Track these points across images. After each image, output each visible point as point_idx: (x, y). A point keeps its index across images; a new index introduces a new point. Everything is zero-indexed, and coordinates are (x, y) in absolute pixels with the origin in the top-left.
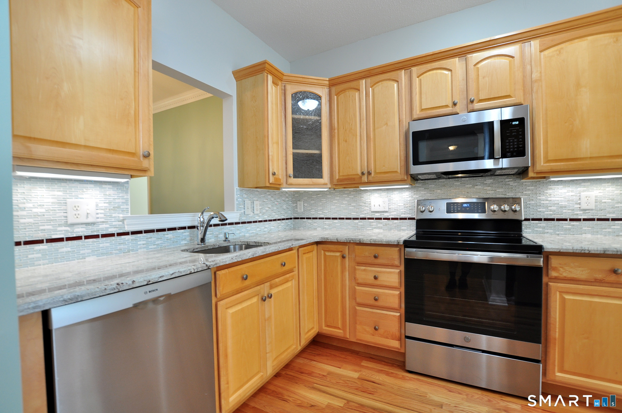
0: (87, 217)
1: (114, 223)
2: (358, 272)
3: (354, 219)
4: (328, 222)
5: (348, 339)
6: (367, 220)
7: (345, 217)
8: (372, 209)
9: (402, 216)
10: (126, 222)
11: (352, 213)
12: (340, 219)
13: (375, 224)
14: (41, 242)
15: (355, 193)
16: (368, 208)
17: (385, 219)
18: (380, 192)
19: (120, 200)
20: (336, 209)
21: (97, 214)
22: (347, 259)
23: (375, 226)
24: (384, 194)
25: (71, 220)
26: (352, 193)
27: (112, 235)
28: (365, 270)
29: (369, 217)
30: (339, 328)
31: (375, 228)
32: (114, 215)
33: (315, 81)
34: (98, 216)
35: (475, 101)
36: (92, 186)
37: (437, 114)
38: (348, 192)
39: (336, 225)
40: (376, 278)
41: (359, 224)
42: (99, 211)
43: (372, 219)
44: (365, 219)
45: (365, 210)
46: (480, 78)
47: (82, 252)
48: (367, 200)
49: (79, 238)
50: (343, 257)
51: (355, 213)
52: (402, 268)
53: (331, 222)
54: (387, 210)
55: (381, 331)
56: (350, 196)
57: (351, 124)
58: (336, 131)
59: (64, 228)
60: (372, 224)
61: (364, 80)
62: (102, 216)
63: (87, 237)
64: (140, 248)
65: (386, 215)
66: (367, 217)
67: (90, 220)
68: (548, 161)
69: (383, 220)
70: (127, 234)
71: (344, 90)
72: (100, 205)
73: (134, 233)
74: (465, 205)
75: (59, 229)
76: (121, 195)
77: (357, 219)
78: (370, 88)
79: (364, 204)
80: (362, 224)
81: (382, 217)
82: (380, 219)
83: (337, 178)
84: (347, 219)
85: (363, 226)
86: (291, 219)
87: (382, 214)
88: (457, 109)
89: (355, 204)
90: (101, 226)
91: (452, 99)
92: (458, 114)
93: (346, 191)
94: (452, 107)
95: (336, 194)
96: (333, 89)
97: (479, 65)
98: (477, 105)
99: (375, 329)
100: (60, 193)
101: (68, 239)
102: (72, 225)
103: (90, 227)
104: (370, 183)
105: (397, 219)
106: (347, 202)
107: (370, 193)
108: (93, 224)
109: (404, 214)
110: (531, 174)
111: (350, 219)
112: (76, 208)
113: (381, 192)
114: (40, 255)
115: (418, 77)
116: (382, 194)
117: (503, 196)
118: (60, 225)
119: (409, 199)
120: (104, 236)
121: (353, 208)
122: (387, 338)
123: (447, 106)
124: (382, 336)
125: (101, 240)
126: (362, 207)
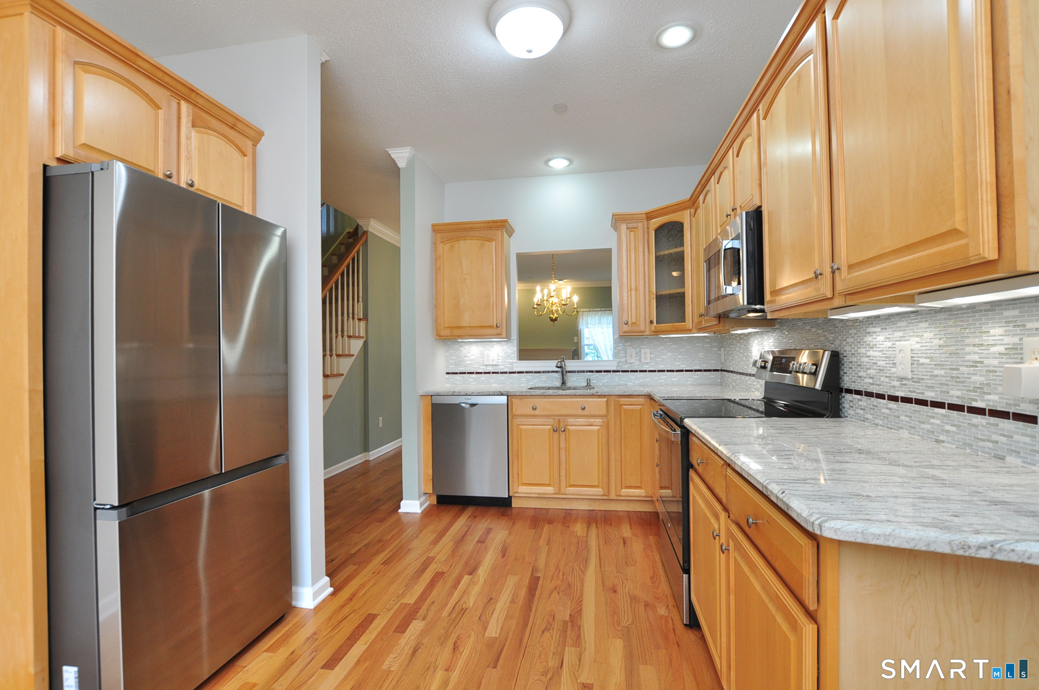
0: (493, 361)
1: (507, 366)
10: (513, 364)
14: (473, 373)
19: (511, 352)
21: (498, 360)
25: (486, 363)
27: (506, 373)
32: (507, 361)
34: (498, 361)
36: (496, 343)
42: (499, 358)
47: (490, 381)
49: (489, 373)
59: (482, 367)
62: (500, 361)
63: (493, 373)
64: (523, 383)
67: (494, 363)
70: (514, 373)
72: (500, 354)
73: (519, 372)
75: (481, 367)
76: (512, 348)
86: (718, 370)
90: (500, 367)
100: (481, 348)
101: (485, 373)
102: (486, 365)
103: (495, 367)
108: (496, 365)
112: (488, 356)
114: (472, 380)
118: (481, 365)
120: (501, 373)
125: (500, 375)
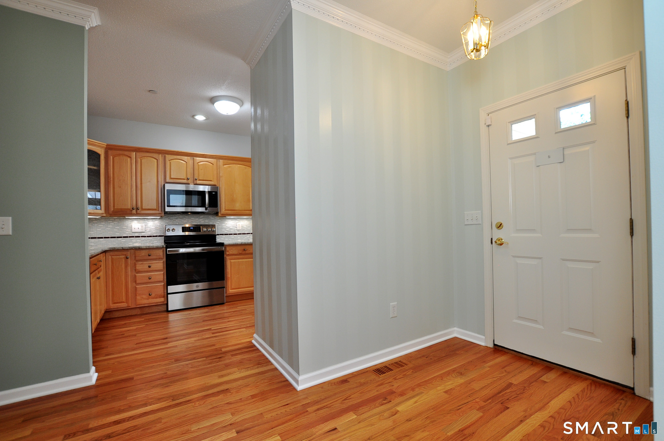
2: (137, 265)
3: (118, 237)
4: (93, 241)
5: (130, 307)
6: (129, 238)
7: (110, 236)
8: (133, 230)
9: (154, 234)
11: (116, 234)
12: (105, 238)
13: (135, 240)
15: (119, 220)
16: (130, 230)
17: (142, 237)
18: (138, 220)
20: (101, 231)
22: (129, 259)
23: (135, 242)
24: (141, 221)
26: (116, 220)
28: (142, 264)
29: (130, 236)
30: (123, 302)
31: (135, 243)
33: (97, 144)
35: (197, 180)
37: (179, 182)
38: (113, 219)
39: (102, 242)
40: (149, 267)
41: (122, 241)
43: (133, 237)
44: (127, 237)
45: (127, 232)
46: (200, 169)
48: (128, 225)
50: (127, 258)
51: (119, 234)
52: (165, 259)
53: (97, 241)
54: (144, 231)
55: (153, 295)
56: (114, 222)
57: (124, 177)
58: (112, 179)
60: (133, 240)
61: (134, 153)
65: (143, 234)
66: (128, 236)
68: (226, 210)
69: (141, 238)
71: (119, 155)
74: (191, 228)
77: (121, 237)
78: (139, 159)
79: (126, 227)
80: (125, 241)
81: (140, 235)
82: (139, 237)
83: (112, 210)
84: (111, 237)
85: (125, 242)
87: (140, 233)
88: (189, 181)
89: (119, 228)
91: (187, 177)
92: (189, 184)
93: (111, 218)
94: (187, 180)
95: (101, 220)
96: (110, 152)
97: (200, 164)
98: (198, 182)
99: (149, 295)
104: (137, 214)
105: (151, 236)
106: (111, 226)
107: (131, 221)
109: (156, 233)
110: (219, 215)
111: (115, 237)
113: (140, 220)
115: (169, 161)
116: (140, 221)
117: (208, 224)
119: (159, 224)
121: (117, 230)
122: (157, 298)
123: (184, 179)
124: (154, 298)
126: (125, 230)
